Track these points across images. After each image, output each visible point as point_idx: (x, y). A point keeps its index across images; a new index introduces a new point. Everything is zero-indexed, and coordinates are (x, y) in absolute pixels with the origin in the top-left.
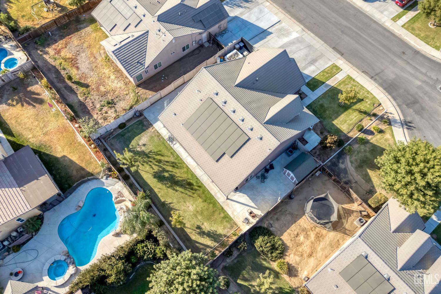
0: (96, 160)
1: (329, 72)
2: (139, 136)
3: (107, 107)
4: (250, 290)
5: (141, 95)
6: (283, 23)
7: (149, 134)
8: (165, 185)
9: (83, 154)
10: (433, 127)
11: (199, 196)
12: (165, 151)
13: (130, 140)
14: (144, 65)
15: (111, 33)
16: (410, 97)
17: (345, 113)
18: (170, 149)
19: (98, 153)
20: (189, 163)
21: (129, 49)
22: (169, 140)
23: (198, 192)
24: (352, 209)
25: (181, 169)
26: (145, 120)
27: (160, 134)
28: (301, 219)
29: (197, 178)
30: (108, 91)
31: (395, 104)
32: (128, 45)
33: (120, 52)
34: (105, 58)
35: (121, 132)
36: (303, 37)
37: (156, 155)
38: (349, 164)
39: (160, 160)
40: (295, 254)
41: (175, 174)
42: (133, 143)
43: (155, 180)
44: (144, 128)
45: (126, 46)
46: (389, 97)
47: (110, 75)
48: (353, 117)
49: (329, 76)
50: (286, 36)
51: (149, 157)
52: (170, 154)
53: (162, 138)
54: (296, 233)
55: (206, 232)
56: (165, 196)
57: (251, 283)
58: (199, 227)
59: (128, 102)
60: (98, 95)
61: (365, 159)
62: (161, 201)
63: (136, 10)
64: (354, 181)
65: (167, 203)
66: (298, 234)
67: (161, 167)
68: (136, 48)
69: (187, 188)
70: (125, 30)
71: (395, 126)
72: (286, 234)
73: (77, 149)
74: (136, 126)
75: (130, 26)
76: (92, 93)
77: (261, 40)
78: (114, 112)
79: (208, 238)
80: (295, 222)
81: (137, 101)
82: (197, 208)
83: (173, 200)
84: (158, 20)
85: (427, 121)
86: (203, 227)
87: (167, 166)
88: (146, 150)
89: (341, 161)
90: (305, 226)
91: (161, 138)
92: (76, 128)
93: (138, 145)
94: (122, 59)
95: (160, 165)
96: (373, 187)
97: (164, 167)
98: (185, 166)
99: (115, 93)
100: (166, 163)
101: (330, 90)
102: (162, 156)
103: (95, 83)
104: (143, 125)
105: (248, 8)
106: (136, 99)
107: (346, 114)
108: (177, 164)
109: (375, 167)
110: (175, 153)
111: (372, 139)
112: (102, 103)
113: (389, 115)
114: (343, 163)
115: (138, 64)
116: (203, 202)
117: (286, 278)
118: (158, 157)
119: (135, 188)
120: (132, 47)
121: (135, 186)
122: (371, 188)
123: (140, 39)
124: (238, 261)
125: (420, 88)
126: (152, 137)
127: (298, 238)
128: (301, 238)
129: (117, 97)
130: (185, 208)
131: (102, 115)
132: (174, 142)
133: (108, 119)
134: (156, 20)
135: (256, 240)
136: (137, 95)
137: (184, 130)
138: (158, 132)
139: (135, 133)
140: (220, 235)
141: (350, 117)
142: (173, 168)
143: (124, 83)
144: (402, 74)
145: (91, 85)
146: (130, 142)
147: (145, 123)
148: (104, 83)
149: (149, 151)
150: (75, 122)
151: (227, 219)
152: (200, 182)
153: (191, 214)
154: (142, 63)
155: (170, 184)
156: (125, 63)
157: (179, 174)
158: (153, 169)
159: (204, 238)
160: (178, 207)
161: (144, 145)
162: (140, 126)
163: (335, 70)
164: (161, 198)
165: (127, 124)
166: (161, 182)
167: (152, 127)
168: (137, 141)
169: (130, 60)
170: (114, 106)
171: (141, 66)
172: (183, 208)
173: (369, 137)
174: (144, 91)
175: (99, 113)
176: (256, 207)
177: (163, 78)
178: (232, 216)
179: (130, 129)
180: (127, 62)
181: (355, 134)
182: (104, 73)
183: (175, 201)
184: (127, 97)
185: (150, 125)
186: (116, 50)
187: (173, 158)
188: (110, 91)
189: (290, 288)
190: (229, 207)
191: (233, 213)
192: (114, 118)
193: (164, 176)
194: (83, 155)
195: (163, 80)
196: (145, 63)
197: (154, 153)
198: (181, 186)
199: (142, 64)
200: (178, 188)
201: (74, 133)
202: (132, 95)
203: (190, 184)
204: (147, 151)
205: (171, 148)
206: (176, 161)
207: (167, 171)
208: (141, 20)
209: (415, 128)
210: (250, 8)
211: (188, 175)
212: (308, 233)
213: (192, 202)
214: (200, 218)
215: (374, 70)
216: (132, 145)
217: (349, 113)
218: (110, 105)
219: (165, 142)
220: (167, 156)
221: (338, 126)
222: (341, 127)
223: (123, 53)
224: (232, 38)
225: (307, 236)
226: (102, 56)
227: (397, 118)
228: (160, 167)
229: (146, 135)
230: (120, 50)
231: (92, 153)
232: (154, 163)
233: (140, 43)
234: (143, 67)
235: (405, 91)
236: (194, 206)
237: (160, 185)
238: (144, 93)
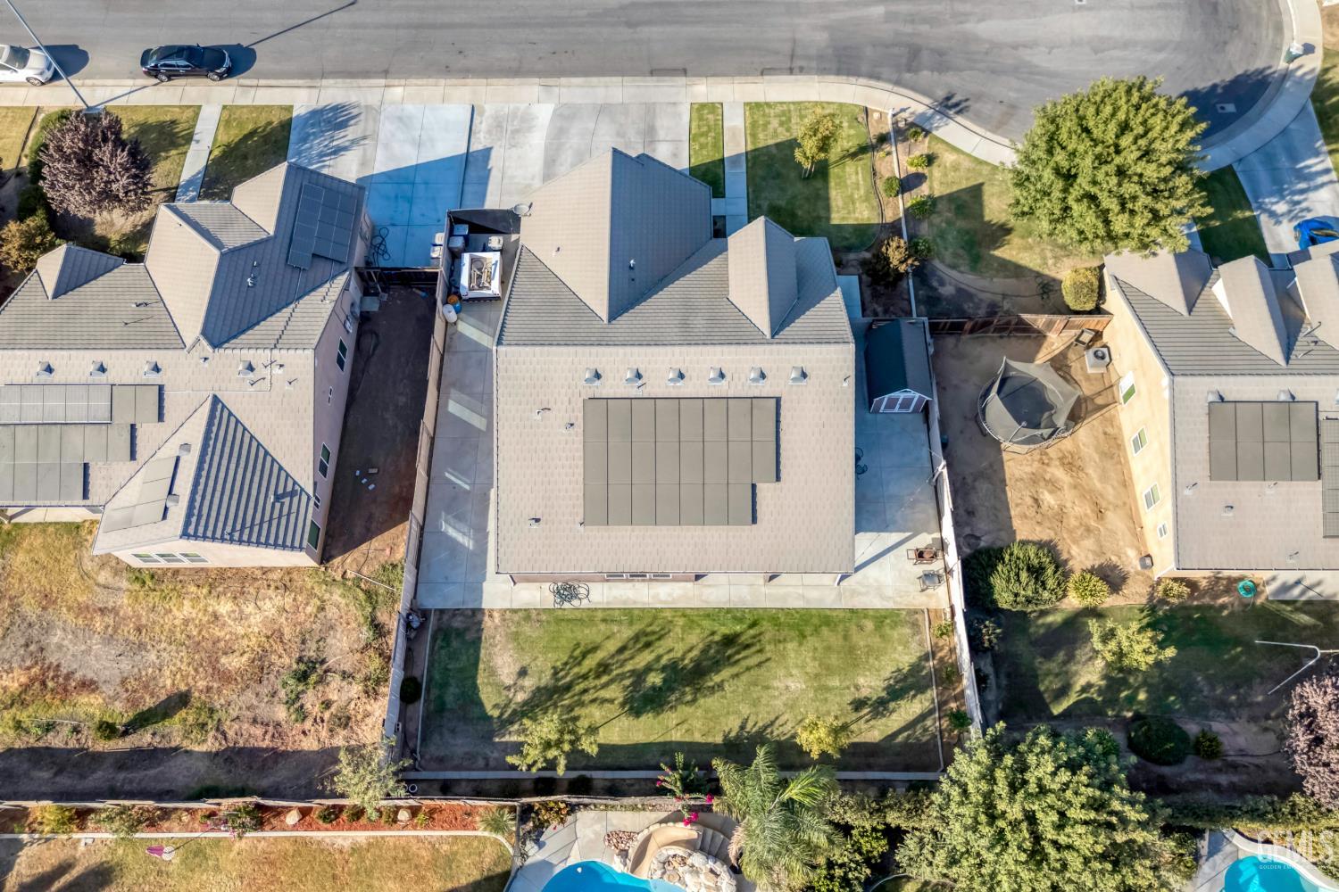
0: (456, 837)
1: (705, 129)
2: (481, 666)
3: (310, 692)
4: (1091, 701)
5: (359, 572)
6: (487, 107)
7: (498, 637)
8: (682, 703)
9: (402, 861)
10: (993, 72)
11: (780, 642)
12: (589, 635)
13: (471, 698)
14: (302, 490)
15: (94, 498)
16: (896, 50)
17: (832, 184)
18: (589, 617)
19: (435, 816)
20: (670, 599)
21: (219, 488)
22: (564, 598)
23: (767, 636)
24: (1057, 352)
25: (669, 631)
26: (445, 617)
27: (525, 610)
28: (1007, 465)
29: (729, 611)
30: (259, 650)
31: (889, 87)
32: (203, 481)
33: (204, 518)
34: (137, 586)
35: (426, 708)
36: (563, 101)
37: (579, 664)
38: (954, 273)
39: (599, 665)
40: (1075, 542)
41: (671, 655)
42: (490, 699)
43: (647, 719)
44: (469, 637)
45: (201, 488)
46: (862, 81)
47: (210, 609)
48: (854, 177)
49: (715, 138)
50: (530, 129)
51: (568, 687)
52: (602, 627)
53: (539, 611)
54: (1029, 501)
55: (884, 694)
56: (712, 724)
57: (1078, 688)
58: (858, 705)
59: (348, 624)
60: (243, 690)
61: (966, 238)
62: (716, 745)
63: (112, 376)
64: (999, 298)
65: (733, 734)
66: (1036, 500)
67: (622, 677)
68: (233, 466)
69: (729, 657)
70: (133, 456)
71: (937, 128)
72: (1016, 523)
73: (369, 873)
74: (443, 652)
75: (139, 433)
76: (222, 701)
77: (486, 184)
78: (345, 683)
79: (902, 703)
80: (1004, 481)
81: (370, 595)
82: (808, 670)
83: (737, 712)
84: (216, 345)
85: (972, 69)
86: (865, 693)
87: (632, 658)
88: (540, 679)
89: (935, 284)
90: (1028, 469)
91: (538, 614)
92: (294, 828)
93: (508, 688)
94: (229, 529)
95: (615, 673)
96: (1038, 275)
97: (628, 667)
98: (668, 614)
99: (287, 637)
100: (622, 657)
101: (750, 164)
102: (594, 649)
103: (196, 670)
104: (460, 634)
105: (364, 138)
106: (362, 596)
107: (836, 184)
108: (649, 629)
109: (1002, 232)
110: (608, 612)
111: (931, 188)
112: (282, 694)
113: (904, 115)
114: (942, 283)
115: (282, 504)
116: (801, 644)
117: (1116, 604)
118: (590, 663)
119: (632, 785)
120: (222, 475)
121: (624, 780)
122: (1039, 280)
123: (217, 435)
124: (1008, 675)
125: (890, 17)
126: (515, 637)
127: (1044, 507)
128: (1048, 499)
129: (303, 642)
130: (784, 698)
131: (323, 721)
132: (582, 591)
133: (353, 712)
134: (209, 349)
135: (992, 594)
136: (349, 583)
137: (597, 533)
138: (515, 611)
139: (461, 670)
140: (916, 668)
141: (849, 182)
142: (651, 649)
143: (277, 588)
144: (833, 16)
145: (187, 684)
146: (480, 704)
147: (457, 623)
148: (222, 643)
149: (549, 672)
150: (274, 816)
151: (888, 621)
152: (743, 610)
153: (811, 695)
154: (289, 489)
155: (687, 689)
156: (247, 531)
157: (682, 645)
158: (612, 701)
159: (894, 711)
160: (768, 713)
161: (523, 673)
162: (455, 644)
163: (711, 117)
164: (710, 740)
165: (416, 673)
166: (666, 707)
167: (483, 614)
168: (489, 684)
169: (250, 512)
170: (325, 667)
171: (296, 499)
172: (779, 703)
173: (924, 190)
174: (355, 555)
175: (308, 724)
176: (908, 534)
177: (364, 481)
178: (890, 605)
179: (437, 677)
180: (248, 524)
181: (897, 208)
182: (186, 622)
183: (745, 710)
184: (332, 612)
185: (474, 616)
186: (187, 524)
187: (623, 629)
188: (267, 646)
189: (1142, 611)
190: (860, 594)
191: (883, 597)
192: (363, 696)
193: (653, 688)
194: (406, 866)
195: (368, 484)
196: (295, 483)
197: (568, 667)
198: (717, 665)
199: (292, 494)
200: (717, 678)
201: (306, 843)
202: (337, 596)
203: (729, 641)
204: (546, 679)
205: (590, 612)
206: (637, 627)
207: (648, 669)
208: (161, 388)
209: (967, 100)
210: (368, 133)
211: (699, 625)
212: (1047, 478)
213: (781, 672)
214: (835, 682)
215: (777, 53)
216: (496, 706)
217: (839, 177)
218: (313, 678)
219: (560, 612)
220: (608, 638)
221: (851, 222)
222: (857, 219)
223: (214, 514)
224: (413, 235)
225: (1054, 486)
226: (119, 589)
227: (921, 109)
228: (622, 680)
229: (496, 646)
230: (196, 512)
231: (422, 833)
232: (595, 687)
233: (228, 444)
234: (304, 498)
235: (874, 46)
236: (794, 672)
237: (670, 718)
238: (363, 560)
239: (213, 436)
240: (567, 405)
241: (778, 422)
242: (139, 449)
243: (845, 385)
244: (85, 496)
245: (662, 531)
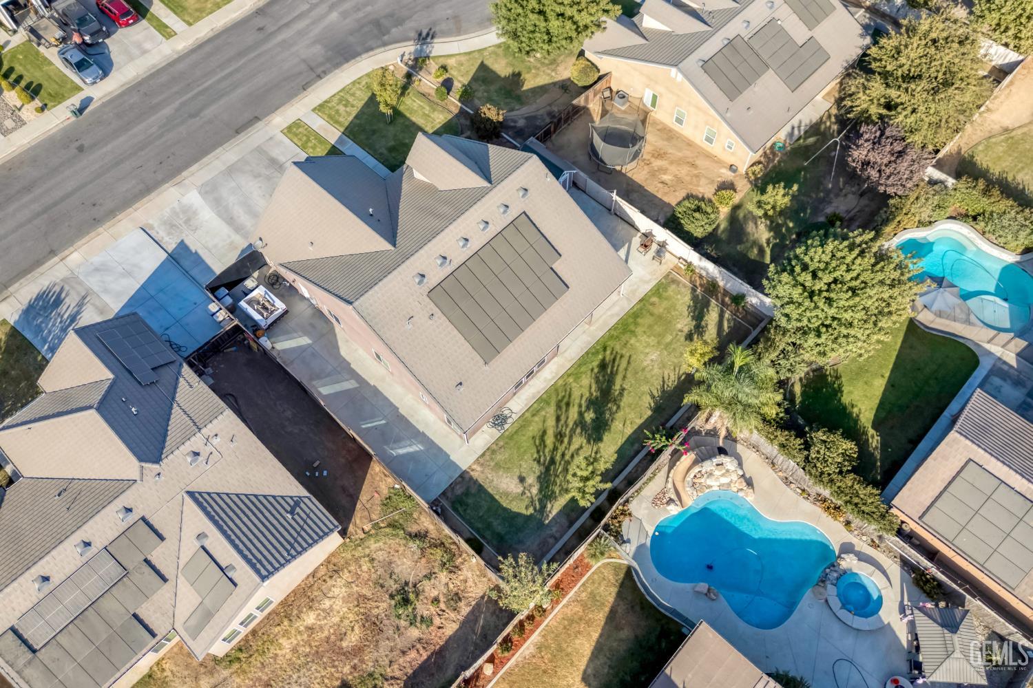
0: (583, 585)
1: (305, 138)
2: (497, 497)
3: (419, 606)
4: (775, 245)
5: (371, 521)
6: (151, 222)
7: (489, 476)
8: (614, 413)
9: (570, 625)
10: (428, 7)
11: (626, 344)
12: (534, 429)
13: (511, 518)
14: (300, 497)
15: (161, 631)
16: (366, 29)
17: (408, 115)
18: (524, 422)
19: (561, 586)
20: (554, 375)
21: (252, 537)
22: (501, 424)
23: (618, 348)
24: (600, 112)
25: (571, 389)
26: (449, 494)
27: (488, 449)
28: (634, 178)
29: (587, 353)
30: (361, 617)
31: (383, 49)
32: (237, 542)
33: (263, 560)
34: (236, 666)
35: (493, 546)
36: (199, 184)
37: (545, 446)
38: (515, 113)
39: (556, 436)
40: (698, 186)
41: (584, 399)
42: (520, 507)
43: (607, 437)
44: (473, 491)
45: (241, 546)
46: (364, 56)
47: (302, 628)
48: (415, 104)
49: (316, 139)
50: (195, 213)
51: (552, 461)
52: (536, 419)
53: (496, 443)
54: (660, 185)
55: (694, 323)
56: (638, 409)
57: (765, 245)
58: (689, 337)
59: (398, 551)
60: (376, 646)
61: (503, 92)
62: (651, 417)
63: (98, 544)
64: (548, 108)
65: (652, 405)
66: (662, 182)
67: (573, 431)
68: (245, 519)
69: (612, 372)
70: (164, 579)
71: (430, 52)
72: (666, 199)
73: (560, 649)
74: (468, 511)
75: (154, 561)
76: (372, 664)
78: (432, 581)
79: (706, 318)
80: (640, 186)
81: (393, 525)
82: (652, 344)
83: (643, 393)
84: (157, 460)
85: (416, 13)
86: (686, 330)
87: (567, 418)
88: (534, 473)
89: (512, 124)
90: (645, 172)
91: (497, 445)
92: (494, 673)
93: (523, 493)
94: (285, 554)
95: (567, 432)
96: (554, 84)
97: (571, 424)
98: (561, 382)
99: (369, 594)
100: (562, 422)
101: (351, 137)
102: (544, 432)
103: (334, 666)
104: (467, 493)
105: (84, 298)
106: (387, 530)
107: (411, 114)
108: (560, 397)
109: (517, 76)
110: (531, 409)
111: (459, 81)
112: (403, 623)
113: (406, 57)
114: (515, 122)
115: (298, 514)
116: (636, 336)
117: (741, 196)
118: (550, 440)
119: (637, 470)
120: (245, 529)
121: (630, 472)
122: (557, 86)
123: (215, 511)
124: (734, 265)
125: (345, 15)
126: (498, 466)
127: (669, 182)
128: (666, 177)
129: (382, 586)
130: (656, 366)
131: (444, 611)
132: (506, 412)
133: (456, 589)
134: (156, 466)
135: (692, 235)
136: (373, 532)
137: (500, 362)
138: (483, 455)
139: (489, 509)
140: (695, 298)
141: (415, 108)
142: (571, 405)
143: (331, 577)
144: (312, 34)
145: (337, 679)
146: (519, 514)
147: (459, 490)
148: (332, 637)
149: (535, 465)
150: (477, 681)
151: (661, 290)
152: (593, 347)
153: (666, 353)
154: (292, 503)
155: (609, 405)
156: (296, 545)
157: (584, 387)
158: (581, 447)
159: (707, 325)
160: (657, 379)
161: (522, 480)
162: (470, 501)
163: (300, 130)
164: (646, 417)
165: (468, 535)
166: (609, 423)
167: (468, 472)
168: (511, 501)
169: (285, 534)
170: (410, 585)
171: (302, 505)
172: (656, 371)
173: (457, 86)
174: (359, 515)
175: (437, 621)
176: (627, 245)
177: (317, 474)
178: (654, 283)
179: (480, 525)
180: (292, 541)
181: (454, 102)
182: (294, 650)
183: (645, 388)
184: (380, 556)
185: (464, 477)
186: (258, 572)
187: (548, 410)
188: (362, 610)
189: (753, 190)
190: (636, 290)
191: (647, 282)
192: (452, 575)
193: (593, 420)
194: (574, 625)
195: (321, 473)
196: (291, 497)
197: (541, 453)
198: (611, 381)
199: (297, 504)
200: (617, 387)
201: (509, 673)
202: (373, 545)
203: (603, 366)
204: (538, 469)
205: (522, 419)
206: (553, 404)
207: (581, 414)
208: (143, 519)
209: (430, 29)
210: (83, 294)
211: (581, 373)
212: (656, 169)
213: (642, 357)
214: (669, 338)
215: (300, 73)
216: (527, 508)
217: (408, 109)
218: (412, 596)
219: (507, 433)
220: (544, 421)
221: (438, 126)
222: (440, 123)
223: (266, 553)
224: (188, 324)
225: (665, 171)
226: (225, 680)
227: (412, 49)
228: (575, 432)
229: (493, 480)
230: (254, 561)
231: (564, 601)
232: (566, 448)
233: (228, 510)
234: (306, 500)
235: (352, 35)
236: (647, 351)
237: (617, 425)
238: (366, 513)
239: (213, 513)
240: (421, 305)
241: (534, 224)
242: (164, 571)
243: (549, 179)
244: (153, 635)
245: (528, 331)
